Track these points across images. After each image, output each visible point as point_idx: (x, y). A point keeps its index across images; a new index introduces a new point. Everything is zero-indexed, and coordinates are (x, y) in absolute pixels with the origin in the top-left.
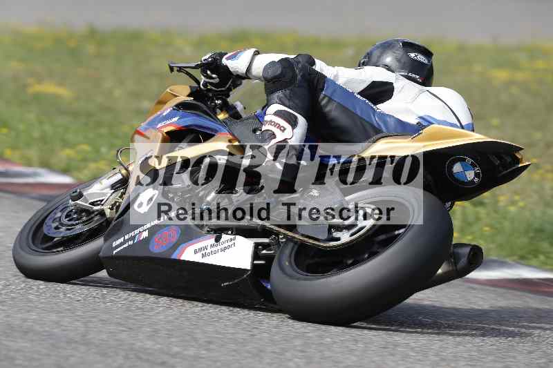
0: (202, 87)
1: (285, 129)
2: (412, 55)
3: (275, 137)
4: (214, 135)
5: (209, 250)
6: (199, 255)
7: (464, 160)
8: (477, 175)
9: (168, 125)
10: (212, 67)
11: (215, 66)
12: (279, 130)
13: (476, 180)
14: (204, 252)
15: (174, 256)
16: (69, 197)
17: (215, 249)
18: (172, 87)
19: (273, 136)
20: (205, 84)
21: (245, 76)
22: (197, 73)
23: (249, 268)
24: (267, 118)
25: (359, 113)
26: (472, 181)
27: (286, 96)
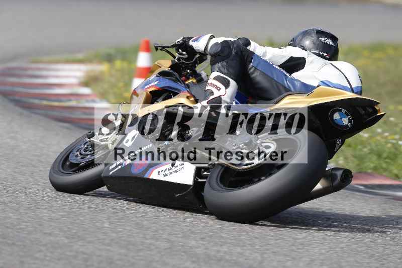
0: (176, 60)
1: (220, 89)
2: (323, 39)
3: (213, 95)
4: (178, 93)
5: (167, 172)
6: (161, 175)
7: (341, 110)
8: (350, 121)
9: (151, 87)
10: (182, 47)
11: (184, 45)
12: (216, 89)
13: (349, 124)
14: (164, 173)
15: (146, 176)
16: (86, 136)
17: (172, 171)
18: (158, 61)
19: (212, 93)
20: (179, 59)
21: (203, 53)
22: (173, 51)
23: (192, 184)
24: (209, 81)
25: (275, 79)
26: (347, 125)
27: (223, 66)
